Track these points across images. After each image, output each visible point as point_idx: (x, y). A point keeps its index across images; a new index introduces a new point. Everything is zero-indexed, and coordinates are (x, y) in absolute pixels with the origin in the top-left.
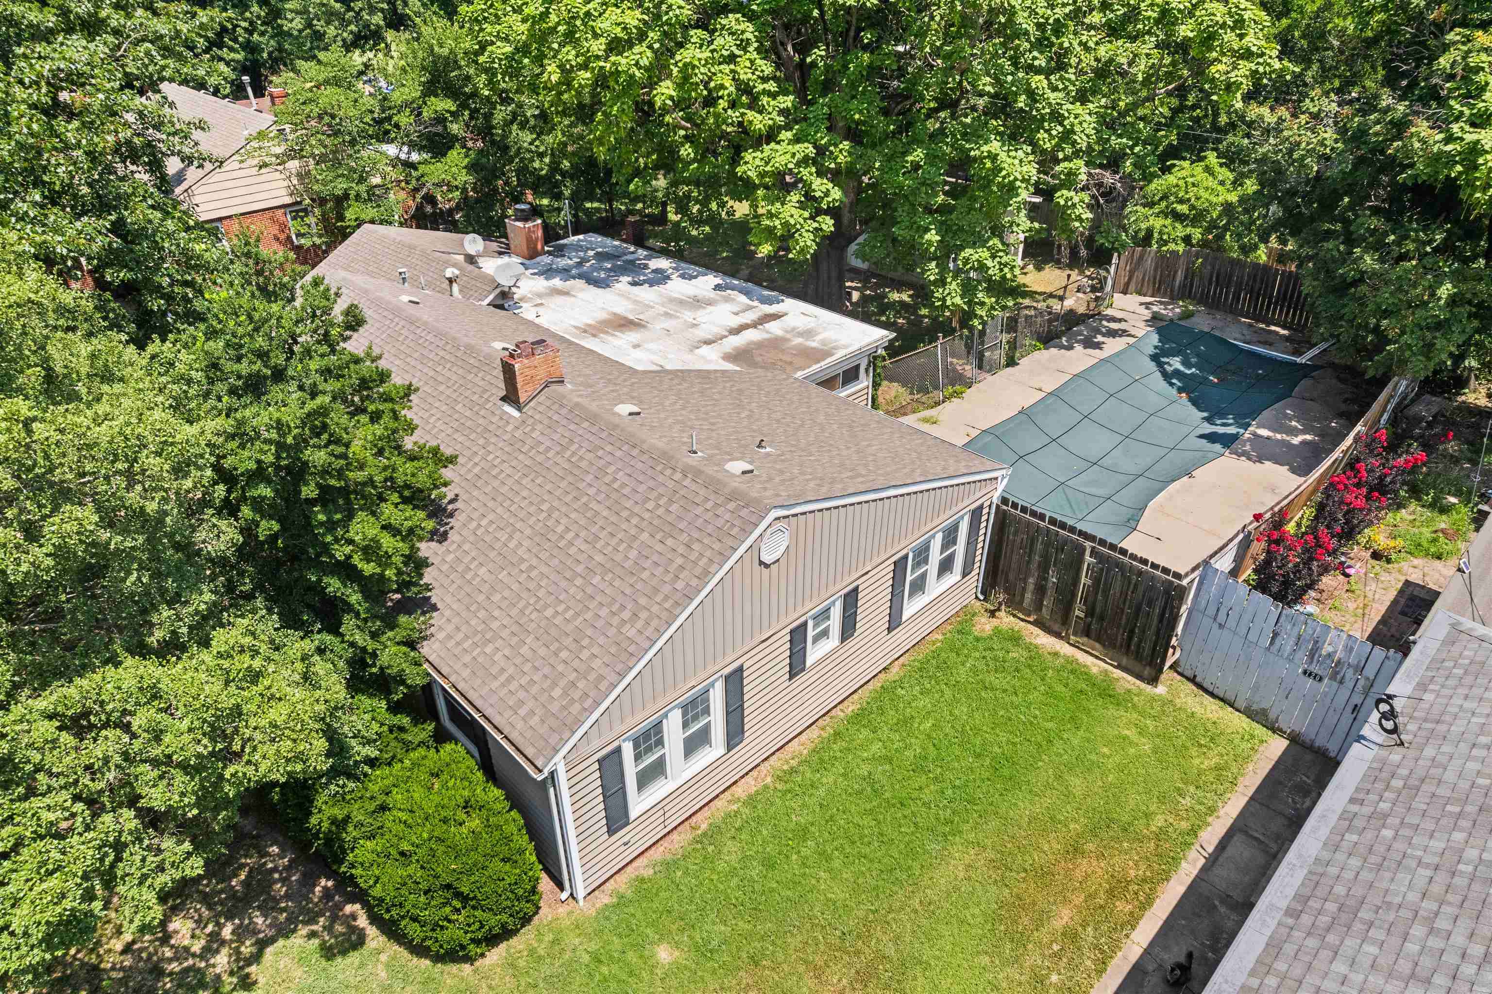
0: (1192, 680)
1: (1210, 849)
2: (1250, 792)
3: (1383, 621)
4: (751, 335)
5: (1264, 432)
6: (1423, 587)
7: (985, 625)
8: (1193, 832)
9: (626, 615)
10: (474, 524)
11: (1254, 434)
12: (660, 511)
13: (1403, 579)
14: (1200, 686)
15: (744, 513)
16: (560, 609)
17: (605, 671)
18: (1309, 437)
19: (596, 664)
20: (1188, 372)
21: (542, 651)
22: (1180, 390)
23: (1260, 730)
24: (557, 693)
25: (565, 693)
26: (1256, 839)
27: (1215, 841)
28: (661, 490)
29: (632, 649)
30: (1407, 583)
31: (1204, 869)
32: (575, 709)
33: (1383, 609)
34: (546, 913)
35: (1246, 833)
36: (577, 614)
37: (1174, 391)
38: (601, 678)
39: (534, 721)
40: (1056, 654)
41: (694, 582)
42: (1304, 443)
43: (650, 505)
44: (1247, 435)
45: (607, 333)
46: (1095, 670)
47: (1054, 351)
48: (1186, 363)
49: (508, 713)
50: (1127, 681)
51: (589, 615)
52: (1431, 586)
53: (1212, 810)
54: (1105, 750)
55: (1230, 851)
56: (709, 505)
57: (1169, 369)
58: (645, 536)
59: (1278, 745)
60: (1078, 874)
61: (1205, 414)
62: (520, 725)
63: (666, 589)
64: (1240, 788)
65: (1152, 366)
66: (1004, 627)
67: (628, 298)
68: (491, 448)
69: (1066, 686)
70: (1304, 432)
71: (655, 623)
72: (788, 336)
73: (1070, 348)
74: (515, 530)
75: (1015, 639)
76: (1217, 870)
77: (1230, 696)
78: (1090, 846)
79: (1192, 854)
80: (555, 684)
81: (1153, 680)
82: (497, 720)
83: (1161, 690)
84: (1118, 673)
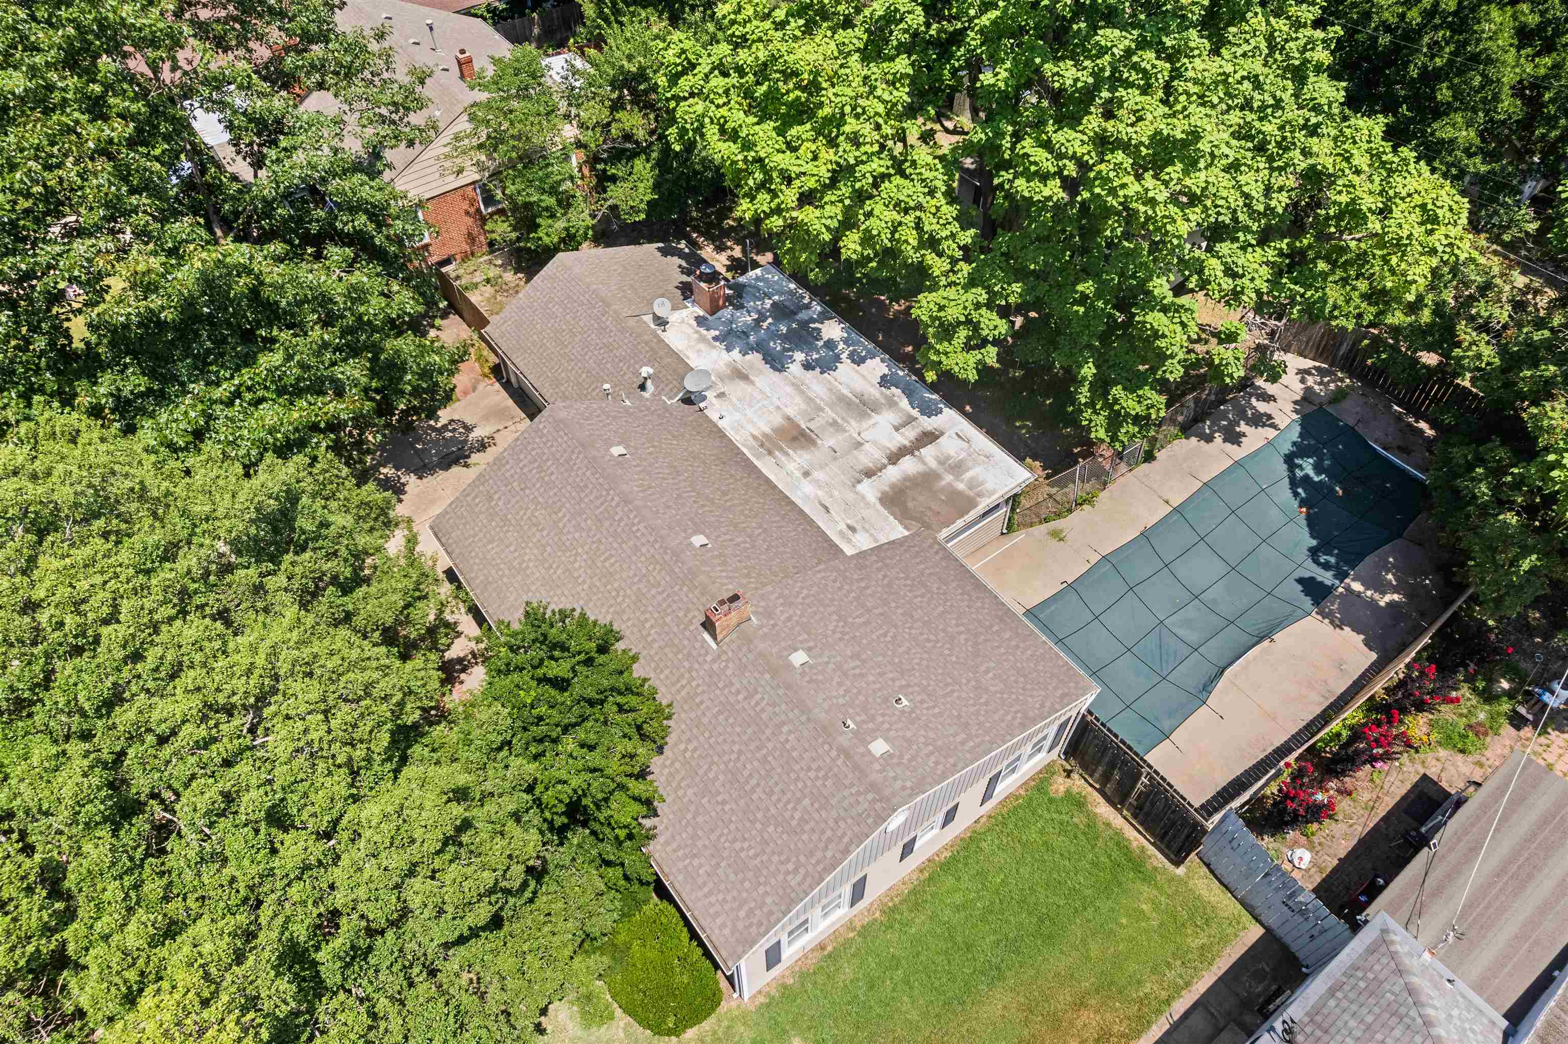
0: (1208, 865)
1: (1176, 1018)
2: (1220, 973)
3: (1385, 819)
4: (908, 465)
5: (1357, 586)
6: (1436, 783)
7: (1060, 785)
8: (1168, 1002)
9: (790, 867)
10: (682, 747)
11: (1348, 589)
12: (819, 783)
13: (1422, 771)
14: (1212, 872)
15: (878, 806)
16: (746, 845)
17: (775, 908)
18: (1396, 597)
19: (769, 900)
20: (1316, 479)
21: (732, 877)
22: (1303, 503)
23: (1246, 917)
24: (742, 913)
25: (748, 916)
26: (1212, 1015)
27: (1182, 1010)
28: (821, 763)
29: (793, 895)
30: (1425, 776)
31: (1168, 1033)
32: (754, 930)
33: (1391, 805)
34: (724, 1006)
35: (1206, 1008)
36: (756, 855)
37: (1296, 504)
38: (771, 913)
39: (727, 931)
40: (1108, 825)
41: (838, 855)
42: (1391, 604)
43: (812, 774)
44: (1341, 590)
45: (781, 449)
46: (1135, 844)
47: (1194, 440)
48: (1318, 469)
49: (709, 920)
50: (1157, 859)
51: (765, 858)
52: (1444, 784)
53: (1188, 984)
54: (1124, 921)
55: (1188, 1022)
56: (853, 791)
57: (1299, 473)
58: (806, 802)
59: (1255, 932)
60: (1079, 1023)
61: (1314, 543)
62: (717, 931)
63: (819, 854)
64: (1214, 968)
65: (1282, 469)
66: (1075, 790)
67: (802, 392)
68: (694, 674)
69: (1109, 856)
70: (1396, 590)
71: (809, 880)
72: (941, 470)
73: (1209, 439)
74: (713, 763)
75: (1080, 803)
76: (1175, 1035)
77: (1232, 886)
78: (1092, 1002)
79: (1162, 1020)
80: (740, 907)
81: (1178, 862)
82: (703, 923)
83: (1181, 871)
84: (1152, 850)
